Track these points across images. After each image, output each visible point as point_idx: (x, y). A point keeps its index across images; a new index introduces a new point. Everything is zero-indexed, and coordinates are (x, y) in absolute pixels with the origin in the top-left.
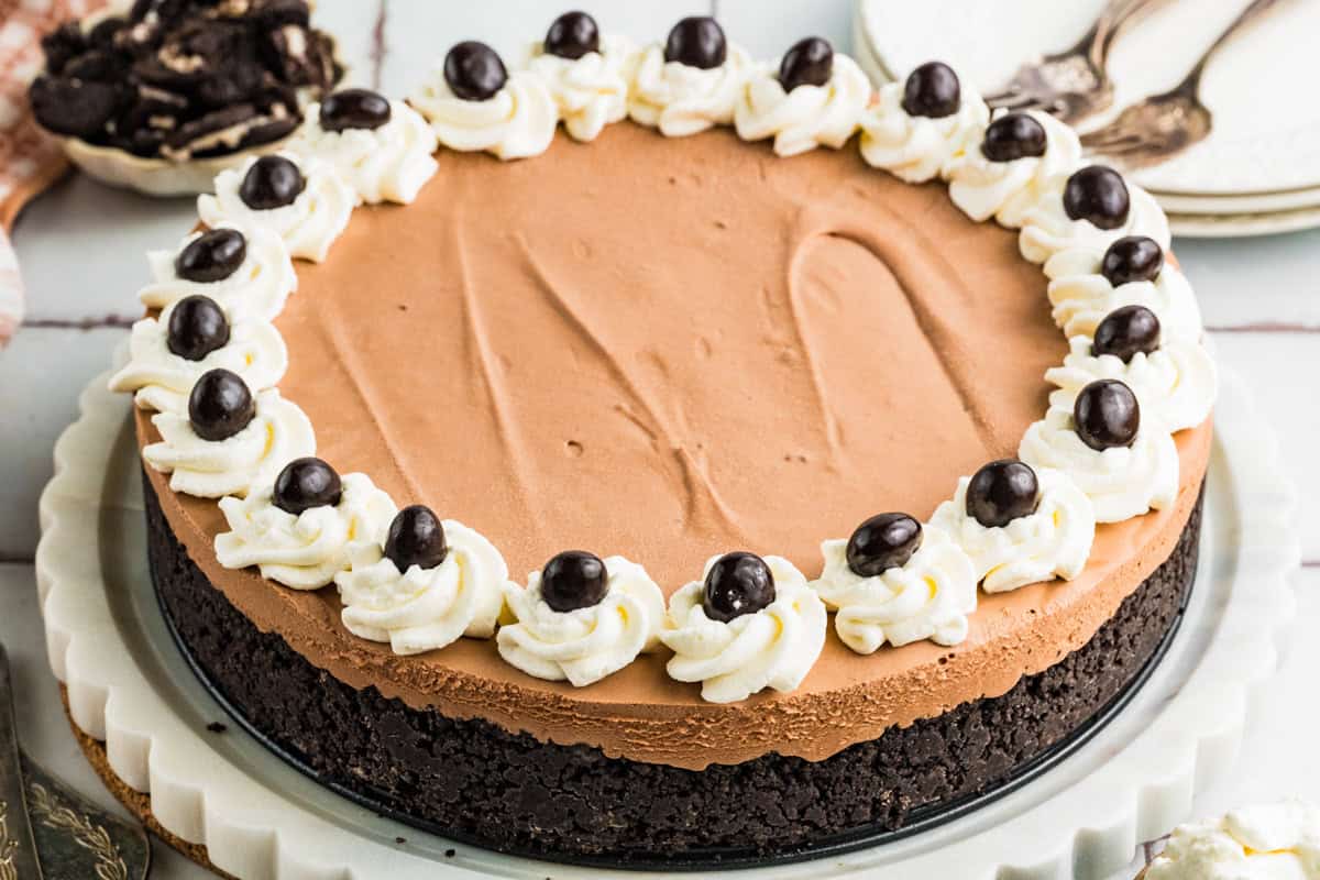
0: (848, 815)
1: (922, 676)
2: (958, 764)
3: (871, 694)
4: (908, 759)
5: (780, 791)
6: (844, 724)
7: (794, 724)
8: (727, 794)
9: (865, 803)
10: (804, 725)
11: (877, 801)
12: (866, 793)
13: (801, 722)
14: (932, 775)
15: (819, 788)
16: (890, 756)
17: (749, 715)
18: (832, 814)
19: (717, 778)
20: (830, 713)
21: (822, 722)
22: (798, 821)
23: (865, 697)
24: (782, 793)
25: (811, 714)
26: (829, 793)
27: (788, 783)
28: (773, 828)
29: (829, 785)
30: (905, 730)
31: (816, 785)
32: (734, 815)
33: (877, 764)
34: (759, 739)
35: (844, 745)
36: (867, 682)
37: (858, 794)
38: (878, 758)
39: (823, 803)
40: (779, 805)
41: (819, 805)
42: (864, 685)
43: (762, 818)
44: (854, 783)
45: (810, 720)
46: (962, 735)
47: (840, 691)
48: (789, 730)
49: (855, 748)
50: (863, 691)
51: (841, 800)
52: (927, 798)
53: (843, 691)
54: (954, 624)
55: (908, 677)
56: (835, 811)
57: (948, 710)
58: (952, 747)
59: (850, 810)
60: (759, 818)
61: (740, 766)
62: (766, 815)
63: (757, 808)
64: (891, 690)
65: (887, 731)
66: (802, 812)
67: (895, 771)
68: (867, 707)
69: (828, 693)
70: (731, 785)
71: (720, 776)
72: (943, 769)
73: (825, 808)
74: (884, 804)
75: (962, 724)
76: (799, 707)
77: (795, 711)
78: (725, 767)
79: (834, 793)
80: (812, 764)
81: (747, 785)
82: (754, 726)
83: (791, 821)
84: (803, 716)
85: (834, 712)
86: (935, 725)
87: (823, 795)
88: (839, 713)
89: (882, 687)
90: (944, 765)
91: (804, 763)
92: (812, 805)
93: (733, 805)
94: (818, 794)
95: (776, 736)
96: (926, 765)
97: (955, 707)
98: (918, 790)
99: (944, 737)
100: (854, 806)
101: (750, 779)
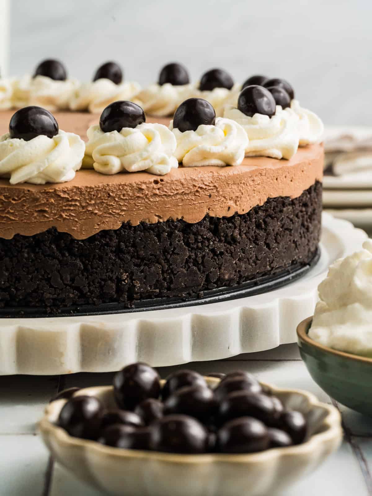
0: (101, 287)
1: (144, 187)
2: (169, 266)
3: (113, 192)
4: (137, 252)
5: (58, 259)
6: (96, 211)
7: (65, 206)
8: (26, 259)
9: (111, 279)
10: (72, 208)
11: (119, 280)
12: (112, 272)
13: (71, 206)
14: (153, 268)
15: (83, 263)
16: (126, 246)
17: (38, 196)
18: (92, 283)
19: (20, 246)
20: (88, 201)
21: (83, 207)
22: (70, 286)
23: (109, 194)
24: (60, 262)
25: (76, 200)
26: (89, 267)
27: (63, 255)
28: (55, 288)
29: (89, 262)
30: (135, 227)
31: (81, 261)
32: (30, 276)
33: (119, 251)
34: (45, 217)
35: (97, 229)
36: (110, 184)
37: (107, 272)
38: (118, 246)
39: (85, 274)
40: (59, 271)
41: (83, 275)
42: (108, 185)
43: (48, 280)
44: (104, 262)
45: (76, 205)
46: (171, 244)
47: (93, 186)
48: (64, 211)
49: (105, 233)
50: (108, 188)
51: (96, 273)
52: (150, 286)
53: (96, 187)
54: (163, 162)
55: (135, 185)
56: (93, 282)
57: (161, 221)
58: (165, 251)
59: (103, 283)
60: (46, 280)
61: (34, 237)
62: (50, 278)
63: (45, 272)
64: (125, 192)
65: (124, 226)
66: (72, 280)
67: (129, 258)
68: (110, 201)
69: (87, 187)
70: (28, 253)
71: (22, 244)
72: (159, 266)
73: (87, 278)
74: (123, 283)
75: (170, 235)
76: (68, 194)
77: (66, 196)
78: (25, 237)
79: (92, 268)
80: (78, 241)
81: (38, 252)
82: (41, 205)
83: (66, 285)
84: (71, 201)
85: (90, 201)
86: (153, 230)
87: (86, 269)
88: (93, 202)
89: (120, 189)
90: (160, 264)
91: (73, 240)
92: (78, 274)
93: (30, 268)
94: (82, 266)
95: (55, 214)
96: (149, 260)
97: (165, 220)
98: (145, 278)
99: (160, 241)
100: (105, 280)
101: (40, 249)
